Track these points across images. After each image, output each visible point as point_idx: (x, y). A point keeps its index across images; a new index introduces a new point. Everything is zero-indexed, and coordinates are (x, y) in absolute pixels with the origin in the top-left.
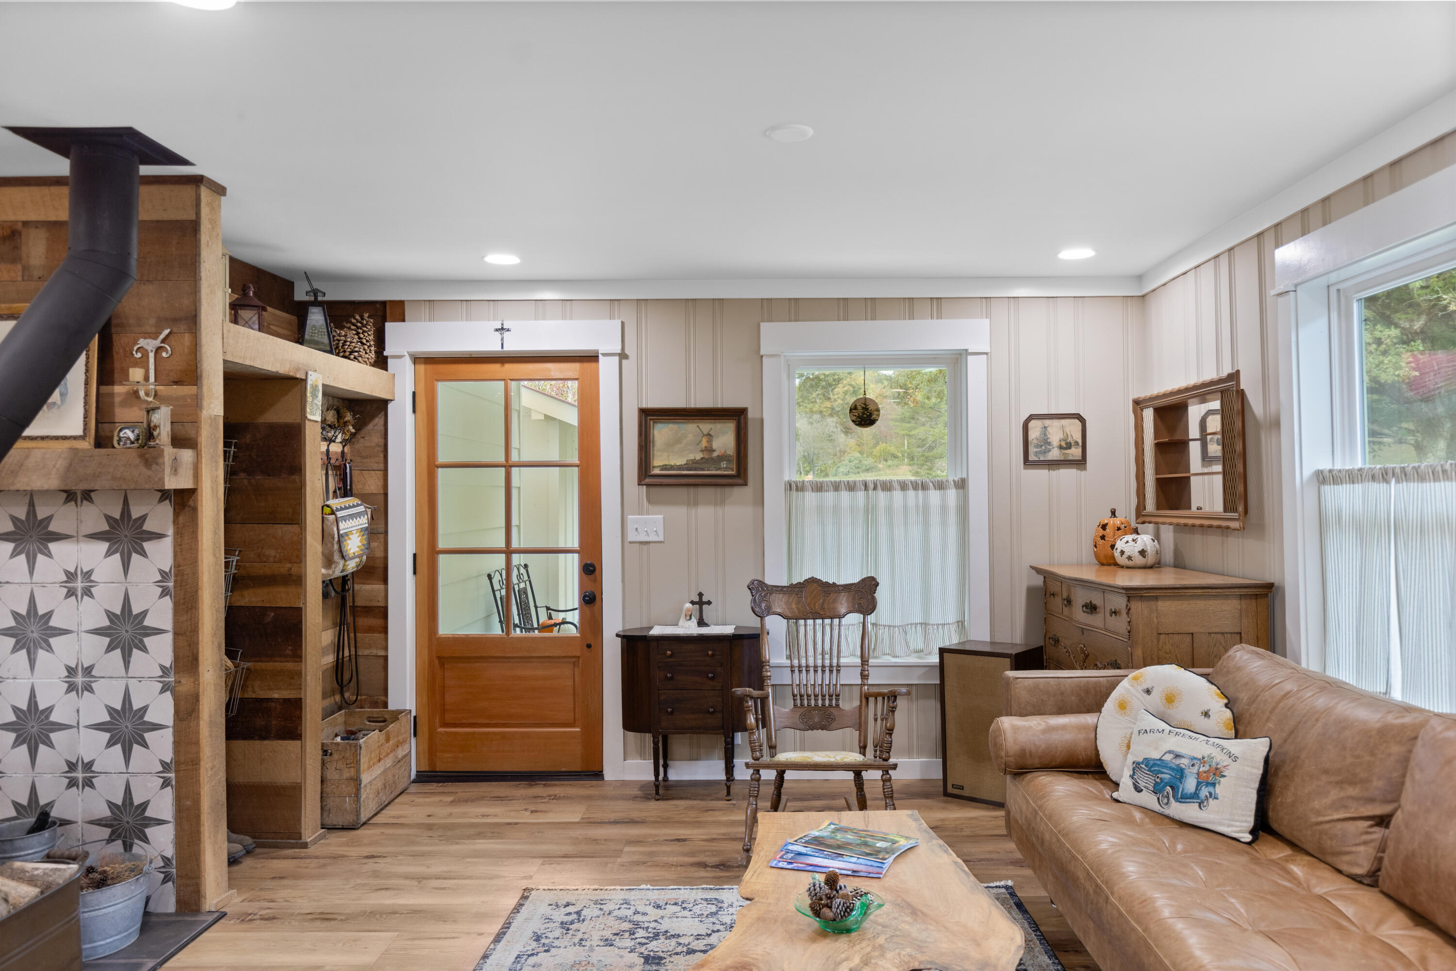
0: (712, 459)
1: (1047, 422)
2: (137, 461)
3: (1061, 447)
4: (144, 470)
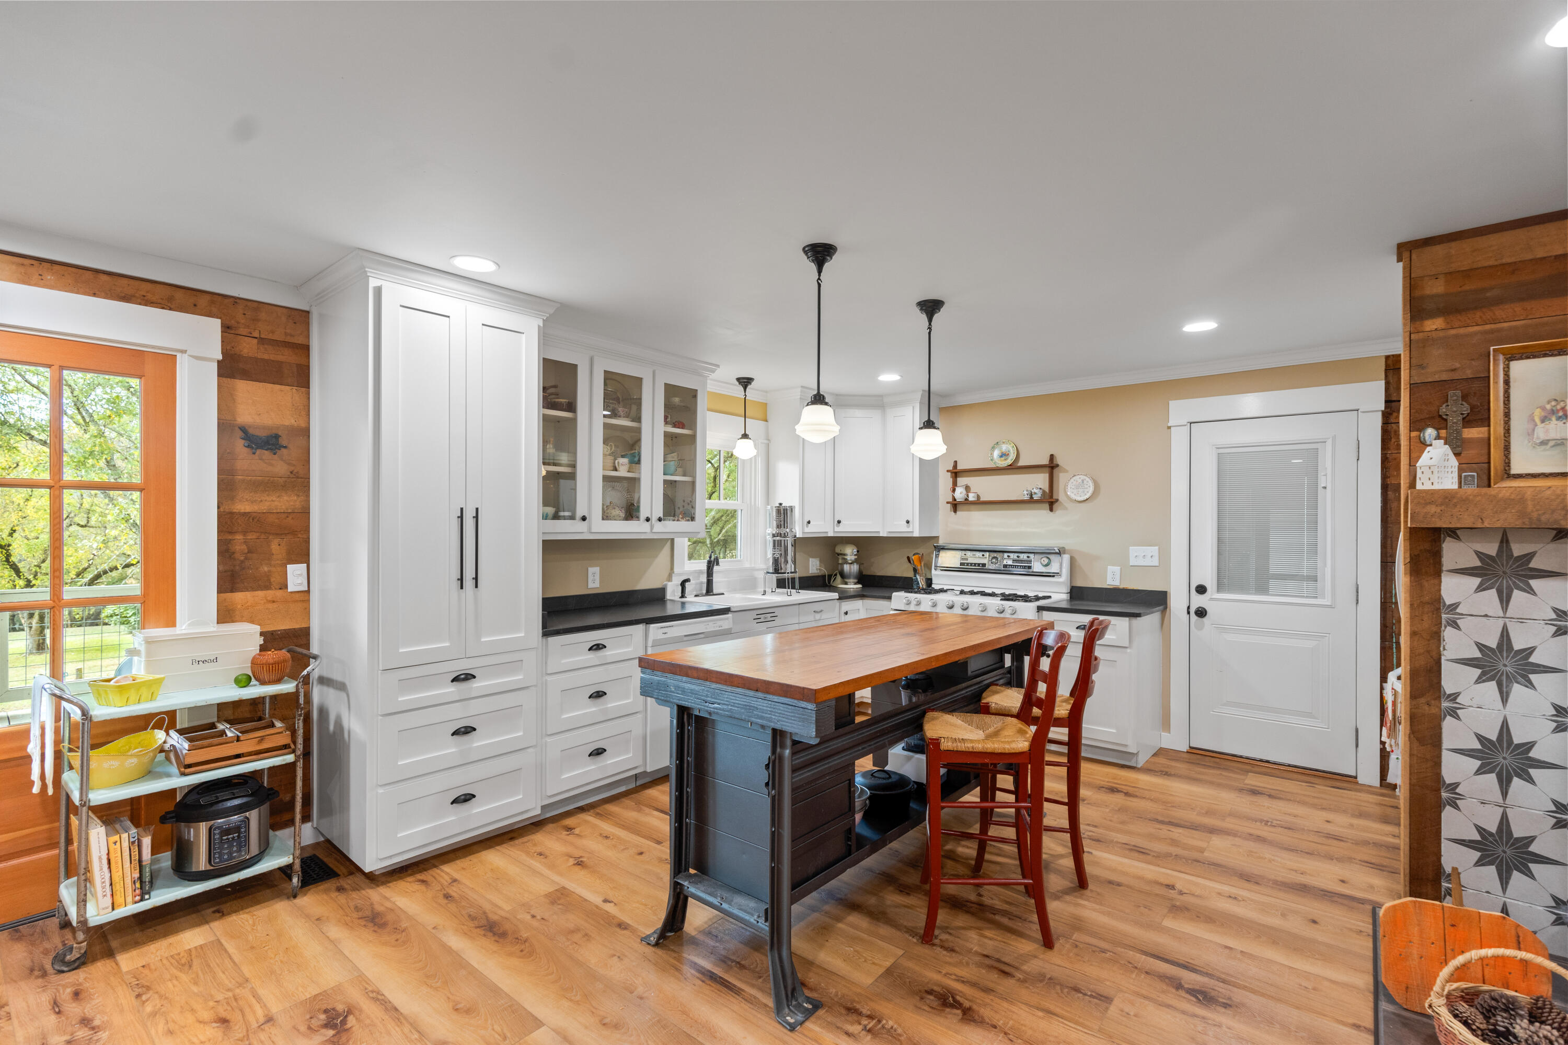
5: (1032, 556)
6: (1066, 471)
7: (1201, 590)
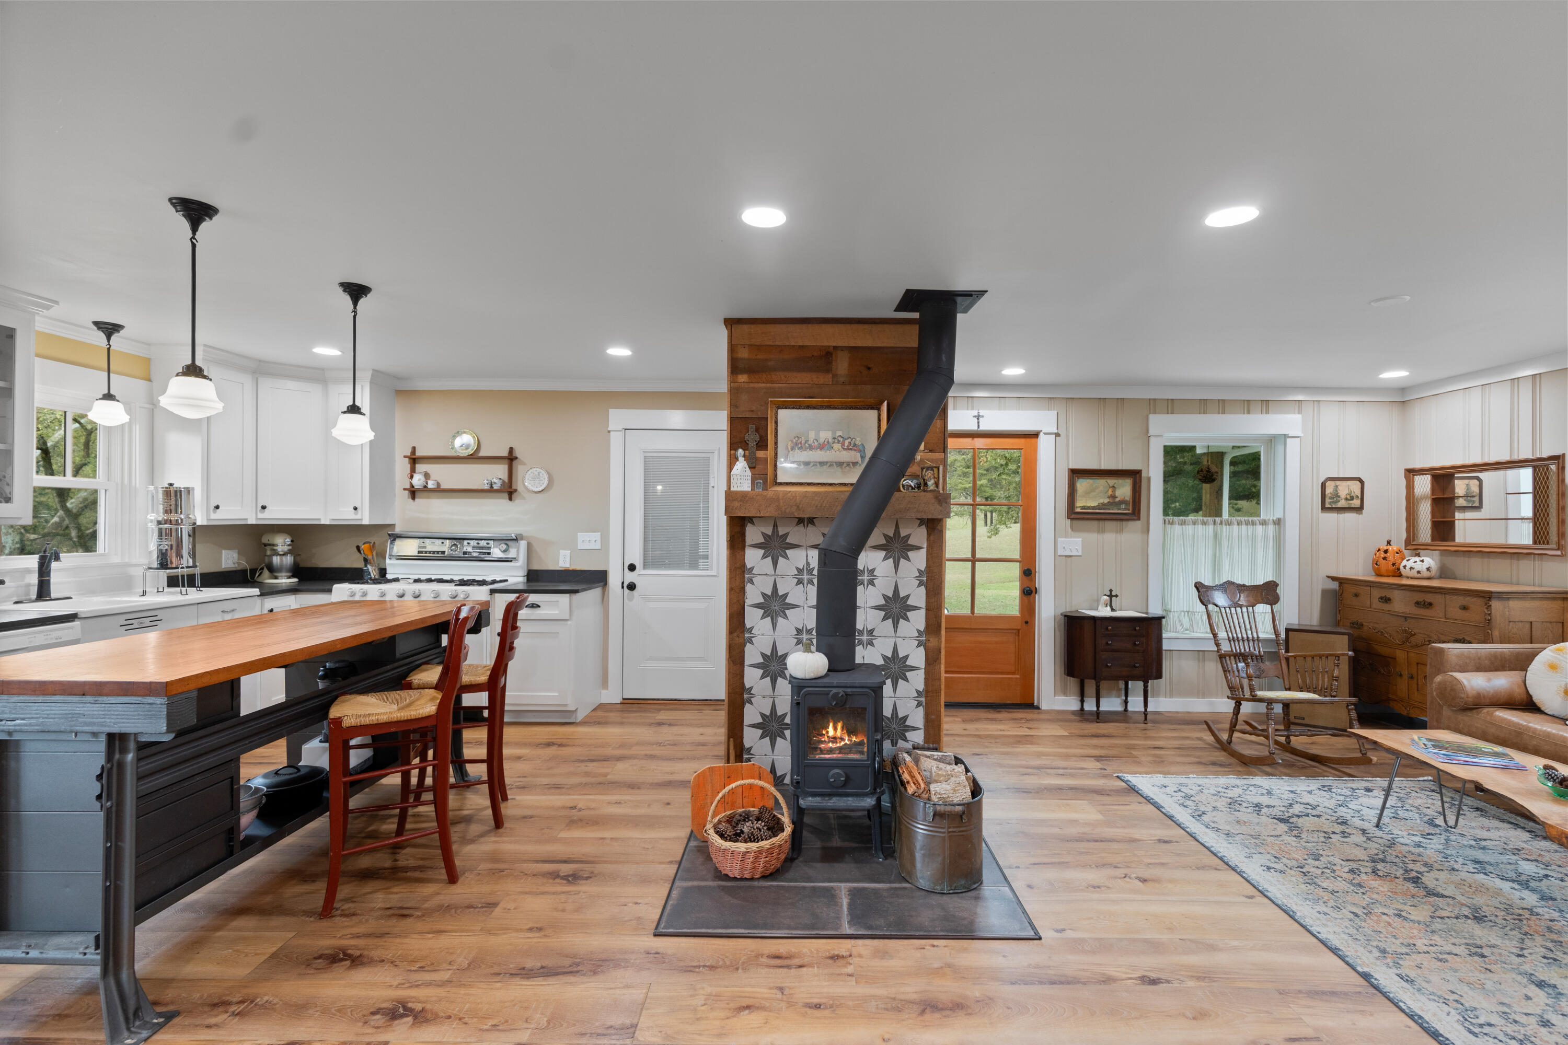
0: (1115, 502)
1: (1338, 483)
2: (933, 501)
3: (1346, 499)
4: (938, 506)
5: (491, 542)
6: (524, 464)
7: (632, 568)
